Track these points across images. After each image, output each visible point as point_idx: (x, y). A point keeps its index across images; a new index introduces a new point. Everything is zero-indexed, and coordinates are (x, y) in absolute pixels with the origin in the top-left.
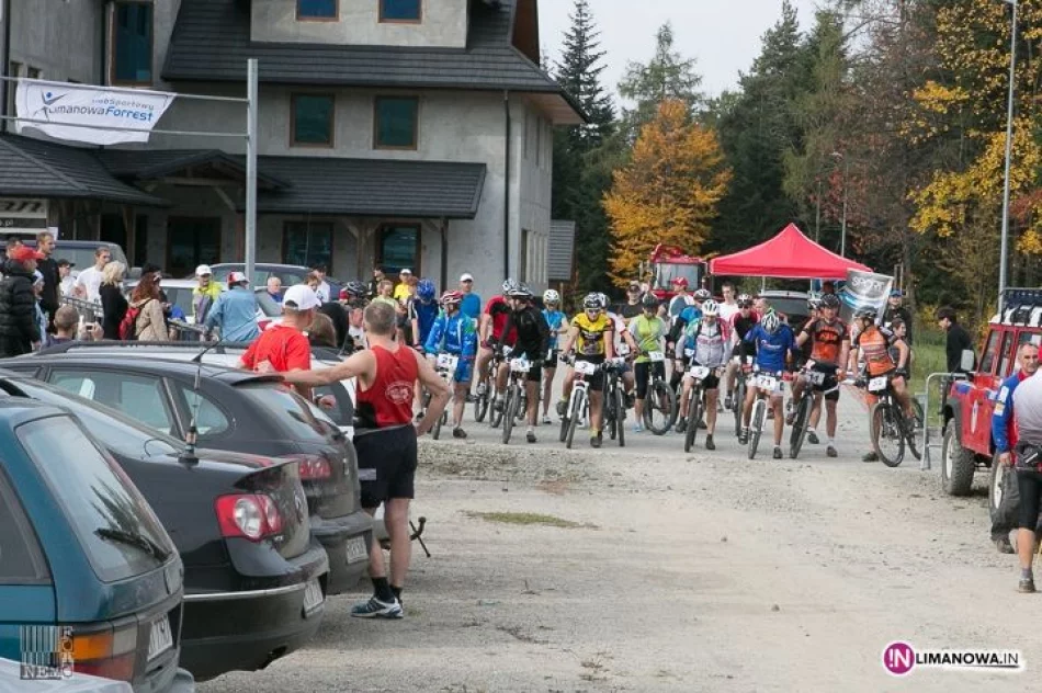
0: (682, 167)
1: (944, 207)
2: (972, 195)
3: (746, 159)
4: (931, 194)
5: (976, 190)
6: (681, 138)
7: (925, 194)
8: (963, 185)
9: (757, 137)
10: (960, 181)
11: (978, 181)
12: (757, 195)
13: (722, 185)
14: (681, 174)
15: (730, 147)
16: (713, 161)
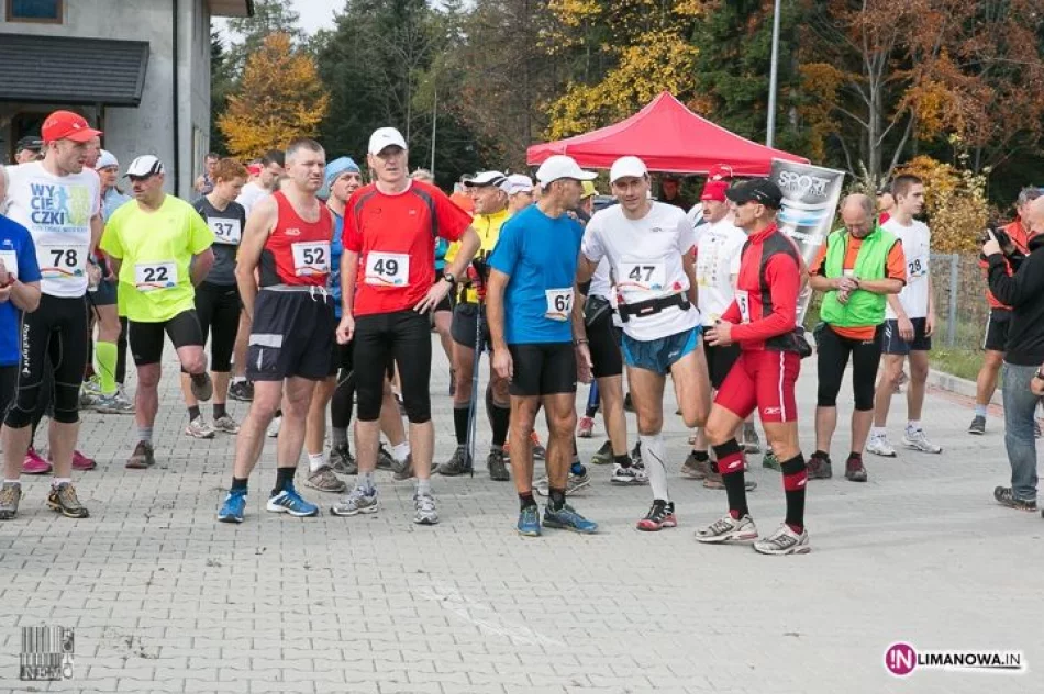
0: (288, 92)
1: (576, 120)
2: (603, 106)
3: (343, 86)
4: (563, 105)
5: (607, 102)
6: (285, 67)
7: (557, 106)
8: (595, 97)
9: (351, 67)
10: (593, 93)
11: (608, 94)
12: (354, 117)
13: (324, 107)
14: (288, 98)
15: (327, 77)
16: (315, 86)
